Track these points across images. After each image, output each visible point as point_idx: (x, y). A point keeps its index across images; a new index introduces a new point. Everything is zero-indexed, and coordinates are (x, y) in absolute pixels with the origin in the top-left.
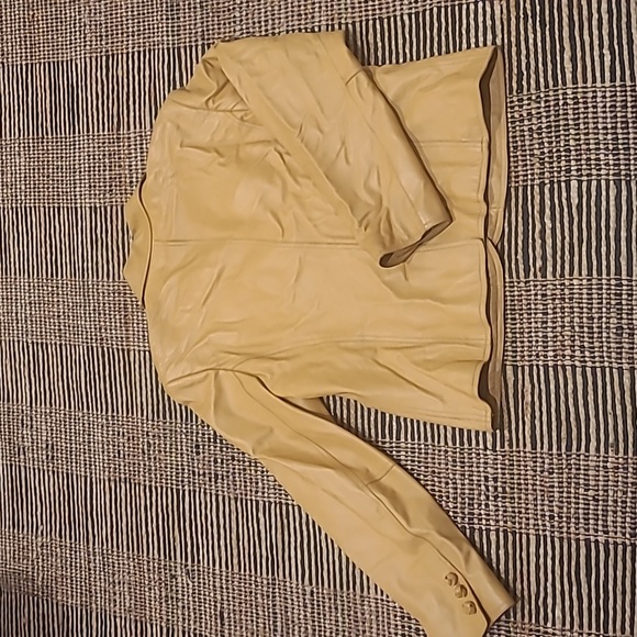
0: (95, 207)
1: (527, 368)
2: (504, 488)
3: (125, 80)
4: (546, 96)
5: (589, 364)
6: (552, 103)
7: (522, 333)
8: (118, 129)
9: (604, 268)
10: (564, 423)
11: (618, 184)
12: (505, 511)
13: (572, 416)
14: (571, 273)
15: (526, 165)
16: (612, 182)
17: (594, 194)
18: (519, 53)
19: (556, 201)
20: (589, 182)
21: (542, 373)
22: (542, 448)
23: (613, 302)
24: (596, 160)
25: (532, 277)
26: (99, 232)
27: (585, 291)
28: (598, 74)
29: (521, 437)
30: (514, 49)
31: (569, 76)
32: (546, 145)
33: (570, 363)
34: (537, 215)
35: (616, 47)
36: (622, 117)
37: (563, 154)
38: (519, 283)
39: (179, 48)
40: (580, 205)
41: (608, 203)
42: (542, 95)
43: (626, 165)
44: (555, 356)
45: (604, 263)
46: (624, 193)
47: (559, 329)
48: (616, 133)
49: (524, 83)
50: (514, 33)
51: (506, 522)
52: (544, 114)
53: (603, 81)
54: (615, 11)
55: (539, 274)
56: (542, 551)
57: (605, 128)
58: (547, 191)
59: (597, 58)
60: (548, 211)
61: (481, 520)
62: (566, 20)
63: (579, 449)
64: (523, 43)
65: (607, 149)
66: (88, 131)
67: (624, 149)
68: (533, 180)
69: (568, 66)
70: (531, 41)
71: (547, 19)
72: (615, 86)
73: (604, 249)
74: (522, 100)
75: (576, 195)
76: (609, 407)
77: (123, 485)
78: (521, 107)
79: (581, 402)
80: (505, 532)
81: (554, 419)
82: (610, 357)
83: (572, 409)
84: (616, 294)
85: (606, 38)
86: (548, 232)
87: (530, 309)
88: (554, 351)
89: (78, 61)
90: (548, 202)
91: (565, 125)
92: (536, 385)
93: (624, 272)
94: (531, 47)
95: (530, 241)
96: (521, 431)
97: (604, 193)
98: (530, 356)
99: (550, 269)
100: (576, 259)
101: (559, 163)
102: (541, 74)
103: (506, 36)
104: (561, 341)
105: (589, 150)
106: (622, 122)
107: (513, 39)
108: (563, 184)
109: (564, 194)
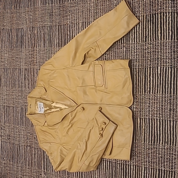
0: (26, 69)
1: (144, 119)
2: (135, 153)
3: (37, 34)
4: (153, 43)
5: (161, 119)
6: (154, 45)
7: (143, 109)
8: (34, 48)
9: (166, 92)
10: (153, 135)
11: (171, 68)
12: (136, 160)
13: (156, 133)
14: (157, 93)
15: (146, 62)
16: (170, 68)
17: (164, 71)
18: (146, 31)
19: (154, 72)
20: (163, 67)
21: (148, 121)
22: (147, 142)
23: (169, 102)
24: (165, 61)
25: (146, 94)
26: (26, 76)
27: (161, 98)
28: (168, 38)
29: (141, 139)
30: (145, 30)
31: (159, 38)
32: (152, 57)
33: (156, 118)
34: (148, 76)
35: (173, 30)
36: (173, 50)
37: (157, 59)
38: (142, 95)
39: (52, 26)
40: (160, 74)
41: (168, 74)
42: (152, 43)
43: (174, 63)
44: (152, 116)
45: (167, 90)
46: (173, 71)
47: (153, 108)
48: (172, 54)
49: (147, 39)
50: (145, 25)
51: (136, 163)
52: (152, 48)
53: (169, 39)
54: (173, 20)
55: (148, 92)
56: (146, 172)
57: (169, 53)
58: (151, 69)
59: (167, 33)
60: (151, 75)
61: (129, 162)
62: (159, 22)
63: (157, 143)
64: (147, 28)
65: (169, 58)
66: (26, 48)
67: (174, 59)
68: (148, 66)
69: (159, 35)
70: (149, 28)
71: (154, 22)
72: (172, 41)
73: (167, 86)
74: (146, 44)
75: (160, 71)
76: (166, 131)
77: (28, 147)
78: (146, 46)
79: (158, 129)
80: (135, 166)
81: (150, 134)
82: (167, 117)
83: (156, 131)
84: (169, 99)
85: (170, 28)
86: (151, 81)
87: (145, 102)
88: (152, 114)
89: (24, 29)
90: (152, 72)
91: (158, 51)
92: (146, 124)
93: (172, 93)
94: (149, 29)
95: (146, 83)
96: (141, 137)
97: (167, 71)
98: (145, 116)
99: (151, 91)
100: (159, 89)
101: (155, 62)
102: (152, 37)
103: (142, 26)
104: (154, 112)
105: (164, 58)
106: (173, 51)
107: (144, 27)
108: (156, 68)
109: (156, 71)
